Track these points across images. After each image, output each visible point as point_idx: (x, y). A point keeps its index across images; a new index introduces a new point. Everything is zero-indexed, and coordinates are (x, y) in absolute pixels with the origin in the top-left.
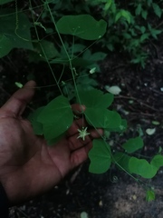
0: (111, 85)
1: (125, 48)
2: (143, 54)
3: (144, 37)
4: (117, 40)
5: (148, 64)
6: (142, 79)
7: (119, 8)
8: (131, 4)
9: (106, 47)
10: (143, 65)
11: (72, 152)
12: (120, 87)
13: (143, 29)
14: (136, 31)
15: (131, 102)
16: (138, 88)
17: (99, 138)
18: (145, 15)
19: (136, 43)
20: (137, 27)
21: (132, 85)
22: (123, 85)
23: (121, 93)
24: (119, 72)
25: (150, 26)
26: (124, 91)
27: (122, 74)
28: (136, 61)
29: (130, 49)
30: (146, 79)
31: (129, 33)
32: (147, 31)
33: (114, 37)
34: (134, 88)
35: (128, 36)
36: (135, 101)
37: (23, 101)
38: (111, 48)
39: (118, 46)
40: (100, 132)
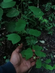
0: (41, 40)
1: (46, 29)
2: (51, 31)
4: (43, 27)
5: (53, 34)
6: (52, 39)
8: (47, 16)
9: (40, 29)
11: (31, 62)
12: (45, 41)
13: (51, 24)
15: (48, 46)
16: (50, 41)
17: (38, 59)
18: (52, 20)
19: (49, 28)
20: (49, 23)
21: (48, 40)
22: (45, 40)
23: (45, 43)
24: (44, 36)
25: (53, 23)
26: (46, 42)
27: (45, 37)
28: (49, 33)
29: (47, 30)
30: (53, 39)
31: (47, 25)
33: (42, 26)
34: (49, 41)
36: (50, 46)
37: (20, 49)
38: (41, 29)
39: (43, 29)
40: (39, 57)
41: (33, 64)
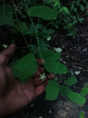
1: (65, 27)
2: (74, 31)
3: (75, 22)
4: (61, 23)
5: (77, 37)
6: (73, 45)
7: (62, 6)
8: (68, 4)
9: (54, 27)
10: (74, 37)
11: (36, 86)
12: (62, 48)
13: (74, 18)
14: (71, 18)
15: (67, 57)
16: (71, 49)
18: (75, 10)
19: (71, 25)
20: (71, 16)
21: (68, 48)
22: (63, 47)
23: (62, 52)
24: (61, 40)
25: (78, 16)
26: (64, 51)
27: (63, 41)
28: (70, 35)
29: (67, 28)
30: (75, 45)
31: (67, 19)
32: (77, 19)
33: (59, 21)
34: (69, 49)
35: (66, 21)
36: (69, 56)
38: (57, 27)
39: (61, 26)
41: (40, 90)
